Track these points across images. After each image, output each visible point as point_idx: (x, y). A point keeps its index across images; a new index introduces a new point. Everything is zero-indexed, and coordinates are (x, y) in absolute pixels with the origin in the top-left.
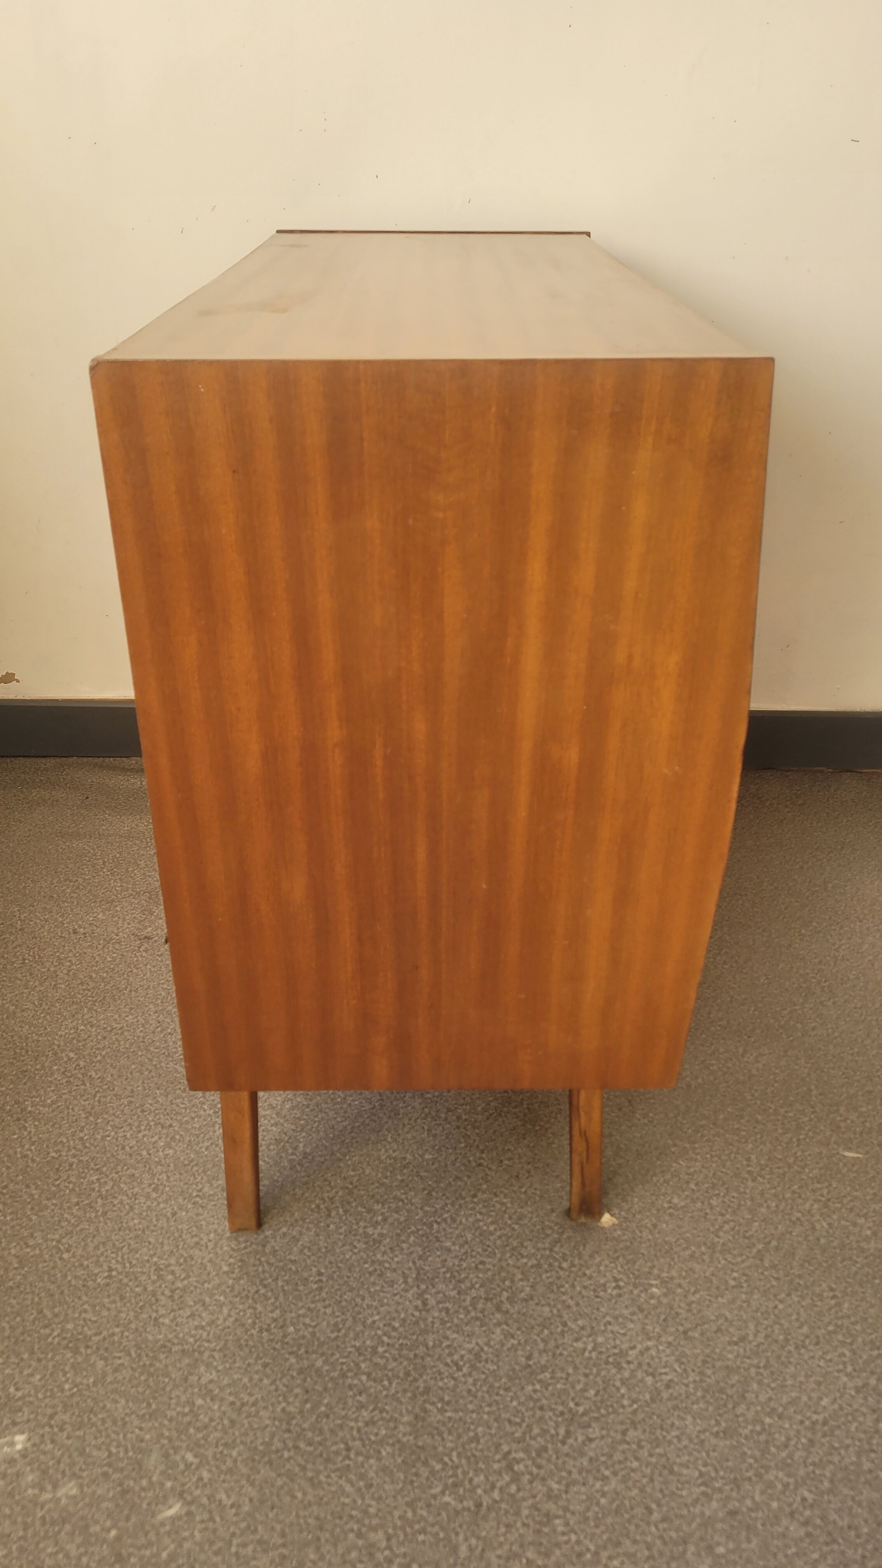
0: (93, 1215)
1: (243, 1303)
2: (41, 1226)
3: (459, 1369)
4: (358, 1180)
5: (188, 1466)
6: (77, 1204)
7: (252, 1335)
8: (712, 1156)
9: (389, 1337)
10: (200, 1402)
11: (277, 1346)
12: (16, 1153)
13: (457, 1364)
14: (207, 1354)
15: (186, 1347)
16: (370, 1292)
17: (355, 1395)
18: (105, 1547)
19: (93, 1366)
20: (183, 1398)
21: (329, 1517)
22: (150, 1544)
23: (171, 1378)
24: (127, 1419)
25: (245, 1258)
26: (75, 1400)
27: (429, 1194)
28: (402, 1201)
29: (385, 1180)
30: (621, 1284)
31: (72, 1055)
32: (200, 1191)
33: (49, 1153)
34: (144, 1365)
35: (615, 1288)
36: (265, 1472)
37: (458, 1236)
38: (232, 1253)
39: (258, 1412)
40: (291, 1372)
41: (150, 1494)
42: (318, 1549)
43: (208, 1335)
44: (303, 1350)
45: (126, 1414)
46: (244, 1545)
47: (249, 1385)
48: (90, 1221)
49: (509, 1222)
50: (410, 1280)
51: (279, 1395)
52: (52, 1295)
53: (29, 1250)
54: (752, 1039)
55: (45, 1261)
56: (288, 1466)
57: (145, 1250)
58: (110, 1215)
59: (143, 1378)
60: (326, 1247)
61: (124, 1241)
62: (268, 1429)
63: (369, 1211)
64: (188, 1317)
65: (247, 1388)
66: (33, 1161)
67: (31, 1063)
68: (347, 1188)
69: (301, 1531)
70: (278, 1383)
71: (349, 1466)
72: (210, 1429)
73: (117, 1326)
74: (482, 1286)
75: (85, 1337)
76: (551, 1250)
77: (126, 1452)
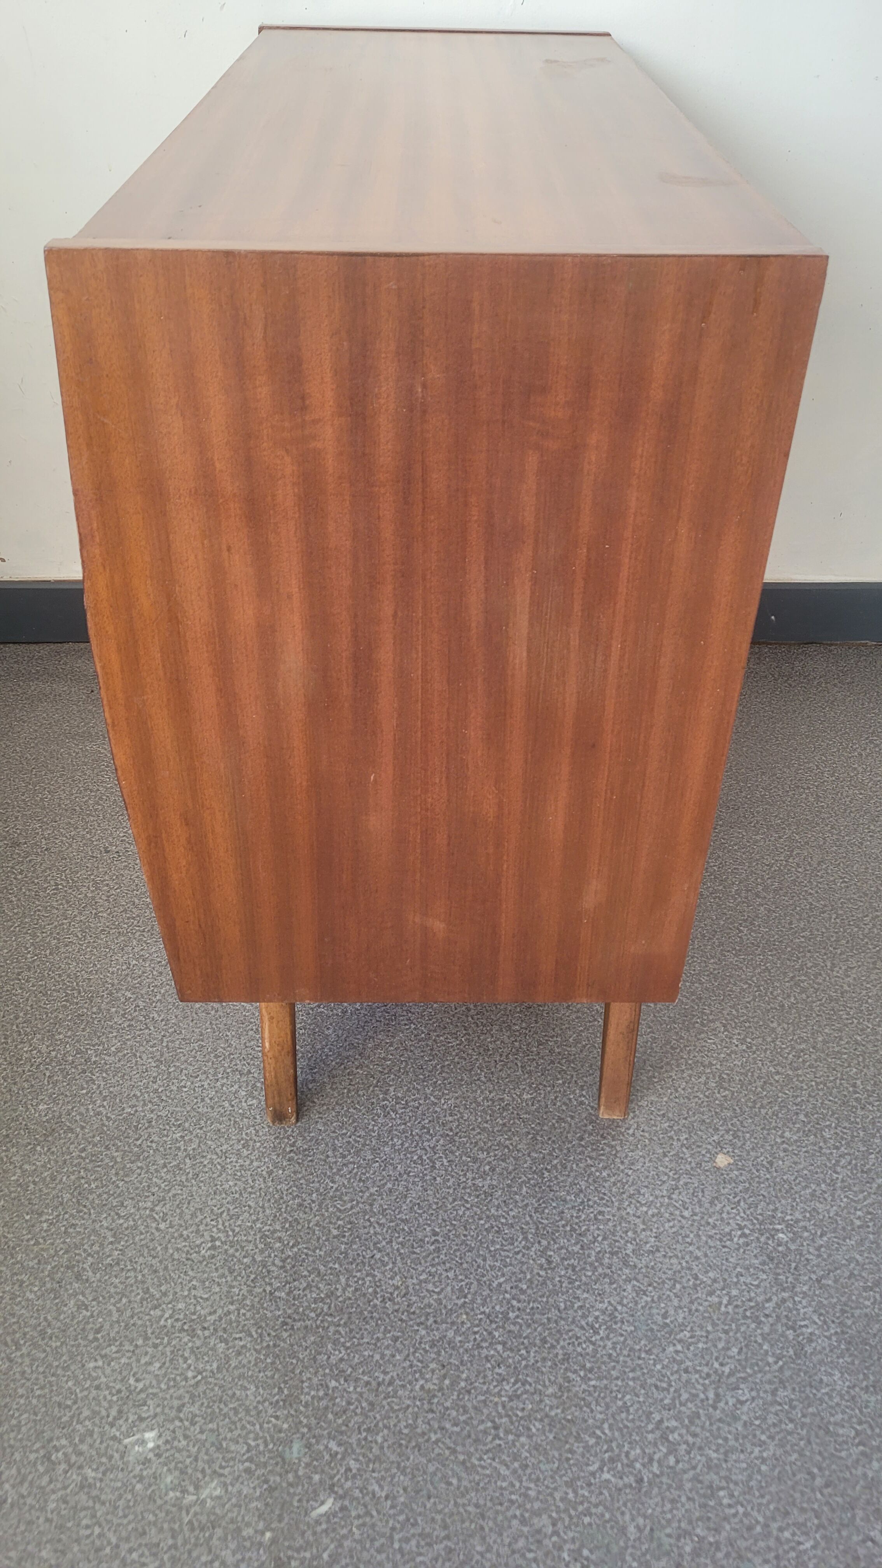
0: (184, 1178)
1: (360, 1271)
2: (129, 1193)
3: (596, 1332)
4: (458, 1126)
5: (334, 1456)
6: (165, 1166)
7: (375, 1306)
8: (817, 1084)
9: (519, 1301)
10: (333, 1383)
11: (403, 1317)
12: (87, 1109)
13: (592, 1327)
14: (332, 1329)
15: (308, 1323)
16: (490, 1251)
17: (494, 1367)
18: (261, 1551)
19: (213, 1349)
20: (315, 1380)
21: (489, 1504)
22: (308, 1545)
23: (298, 1359)
24: (261, 1407)
25: (353, 1219)
26: (202, 1388)
27: (534, 1138)
28: (507, 1147)
29: (485, 1125)
30: (747, 1231)
31: (128, 994)
32: (293, 1145)
33: (123, 1109)
34: (268, 1346)
35: (740, 1236)
36: (415, 1458)
37: (573, 1184)
38: (338, 1214)
39: (395, 1392)
40: (423, 1346)
41: (299, 1489)
42: (483, 1539)
43: (329, 1308)
44: (431, 1320)
45: (259, 1402)
46: (407, 1540)
47: (381, 1362)
48: (182, 1185)
49: (622, 1167)
50: (530, 1236)
51: (415, 1372)
52: (156, 1271)
53: (121, 1221)
54: (839, 951)
55: (142, 1233)
56: (437, 1451)
57: (246, 1215)
58: (202, 1177)
59: (269, 1361)
60: (437, 1203)
61: (222, 1205)
62: (410, 1410)
63: (475, 1159)
64: (304, 1290)
65: (380, 1365)
66: (108, 1118)
67: (86, 1005)
68: (448, 1135)
69: (463, 1522)
70: (411, 1358)
71: (500, 1445)
72: (349, 1414)
73: (232, 1303)
74: (604, 1239)
75: (200, 1317)
76: (670, 1198)
77: (266, 1445)
